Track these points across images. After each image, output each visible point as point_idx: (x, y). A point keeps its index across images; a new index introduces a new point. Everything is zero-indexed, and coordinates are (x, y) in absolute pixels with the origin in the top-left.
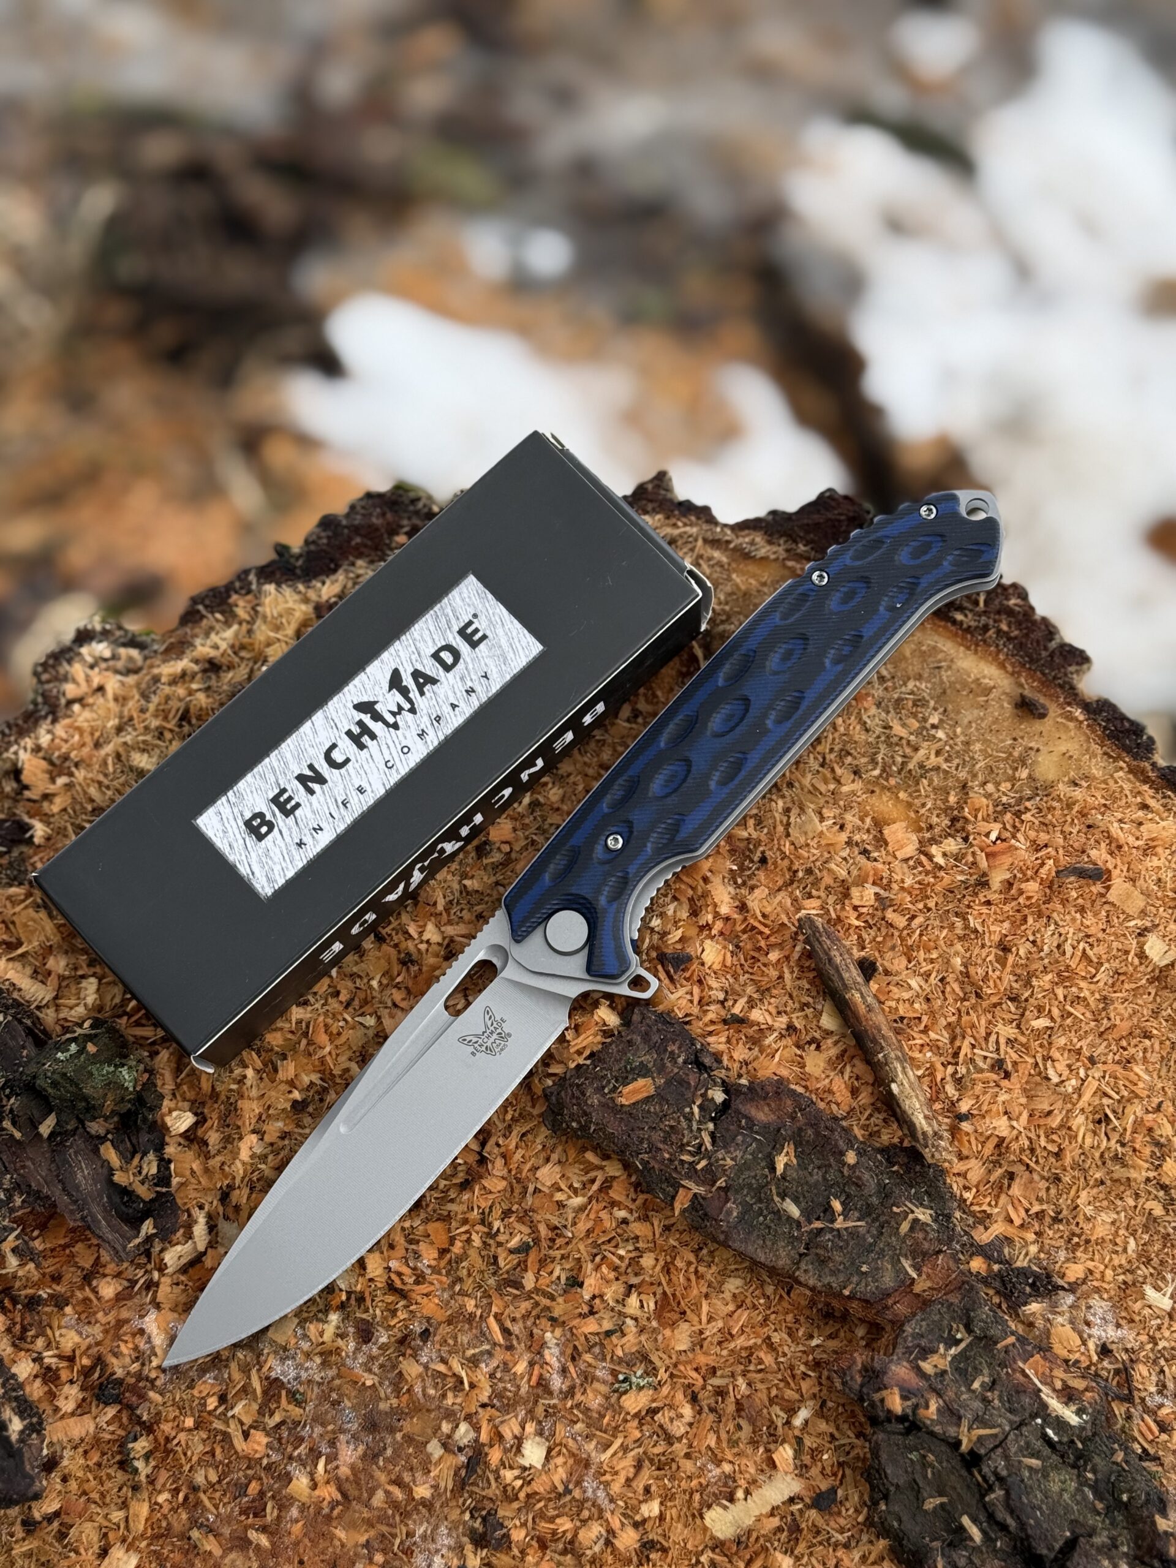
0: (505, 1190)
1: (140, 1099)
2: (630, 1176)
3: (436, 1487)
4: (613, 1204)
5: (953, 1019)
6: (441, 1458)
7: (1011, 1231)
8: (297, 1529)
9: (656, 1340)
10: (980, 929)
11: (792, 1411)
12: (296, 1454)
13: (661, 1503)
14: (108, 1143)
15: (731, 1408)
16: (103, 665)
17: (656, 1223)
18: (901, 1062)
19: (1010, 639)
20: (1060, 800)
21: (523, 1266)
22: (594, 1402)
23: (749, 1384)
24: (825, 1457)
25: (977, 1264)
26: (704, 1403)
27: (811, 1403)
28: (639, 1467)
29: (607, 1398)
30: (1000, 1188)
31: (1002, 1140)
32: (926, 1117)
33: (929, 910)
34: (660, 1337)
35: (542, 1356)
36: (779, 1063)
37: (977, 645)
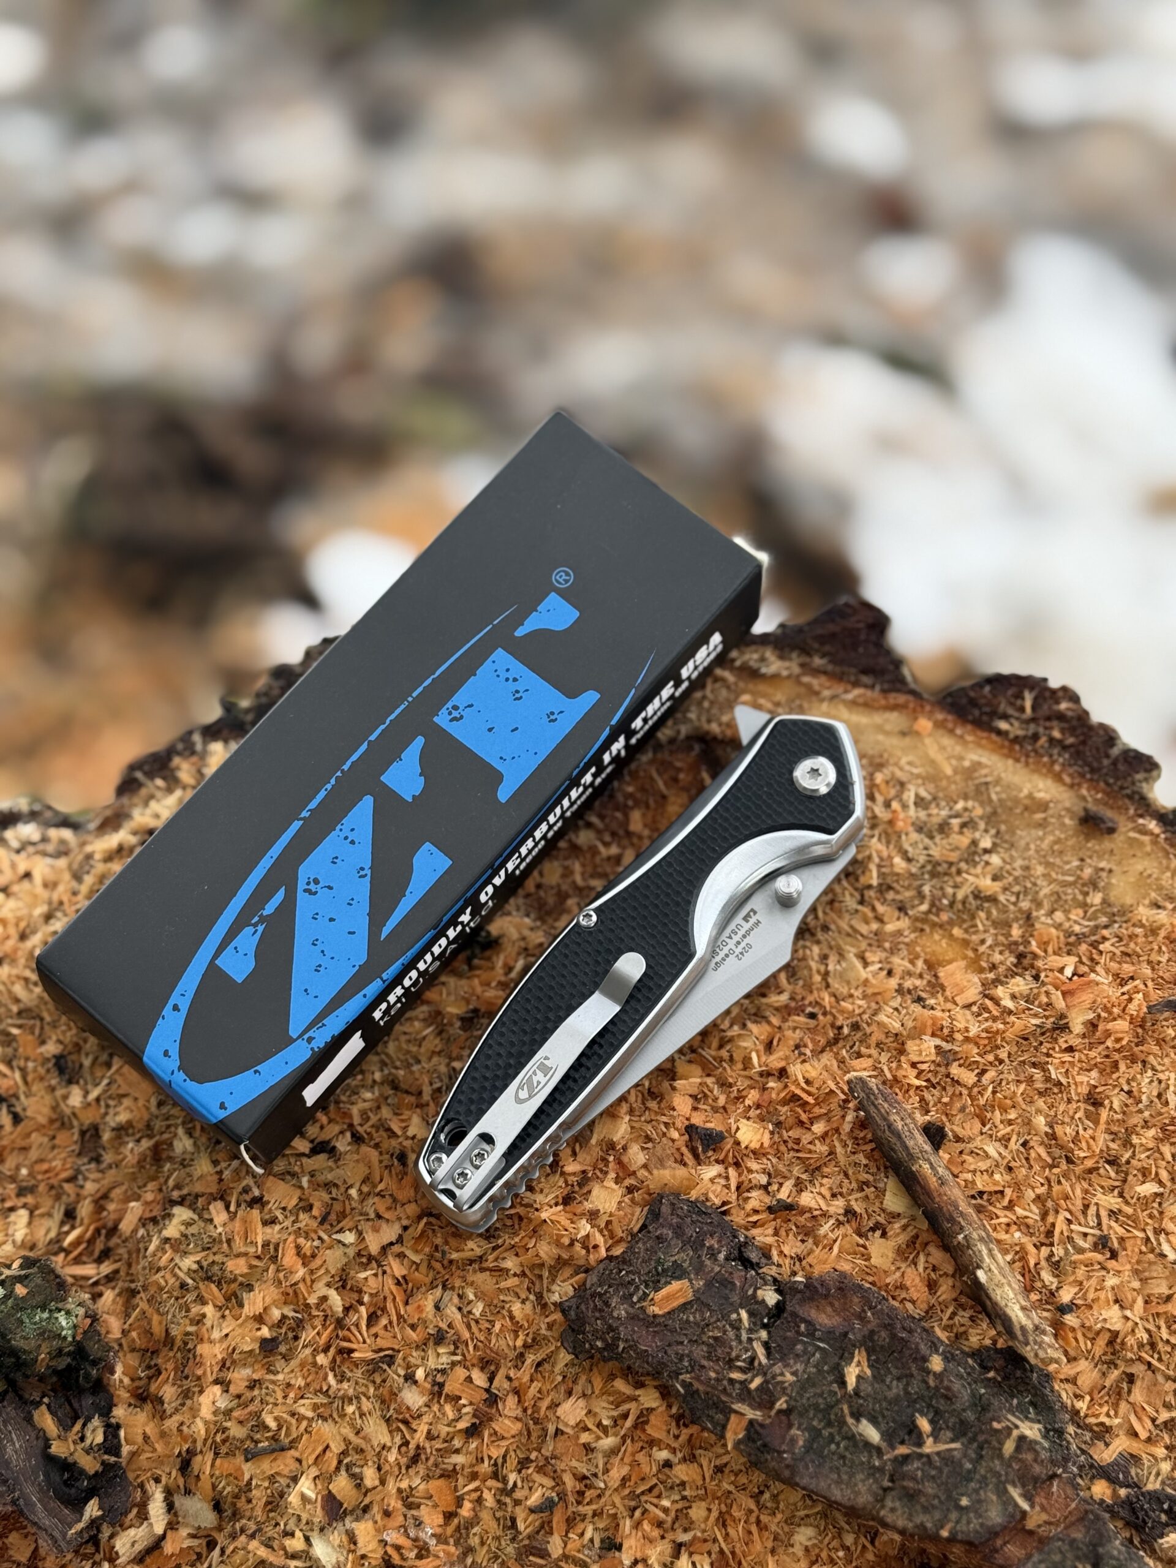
0: (520, 1433)
1: (80, 1352)
2: (670, 1406)
4: (652, 1443)
5: (1041, 1190)
7: (1135, 1447)
10: (1064, 1081)
14: (44, 1408)
16: (31, 849)
17: (705, 1464)
18: (986, 1243)
19: (1065, 748)
20: (1142, 926)
21: (546, 1528)
25: (1100, 1489)
30: (1117, 1395)
31: (1115, 1334)
32: (1023, 1308)
33: (1001, 1062)
36: (838, 1256)
37: (1027, 756)
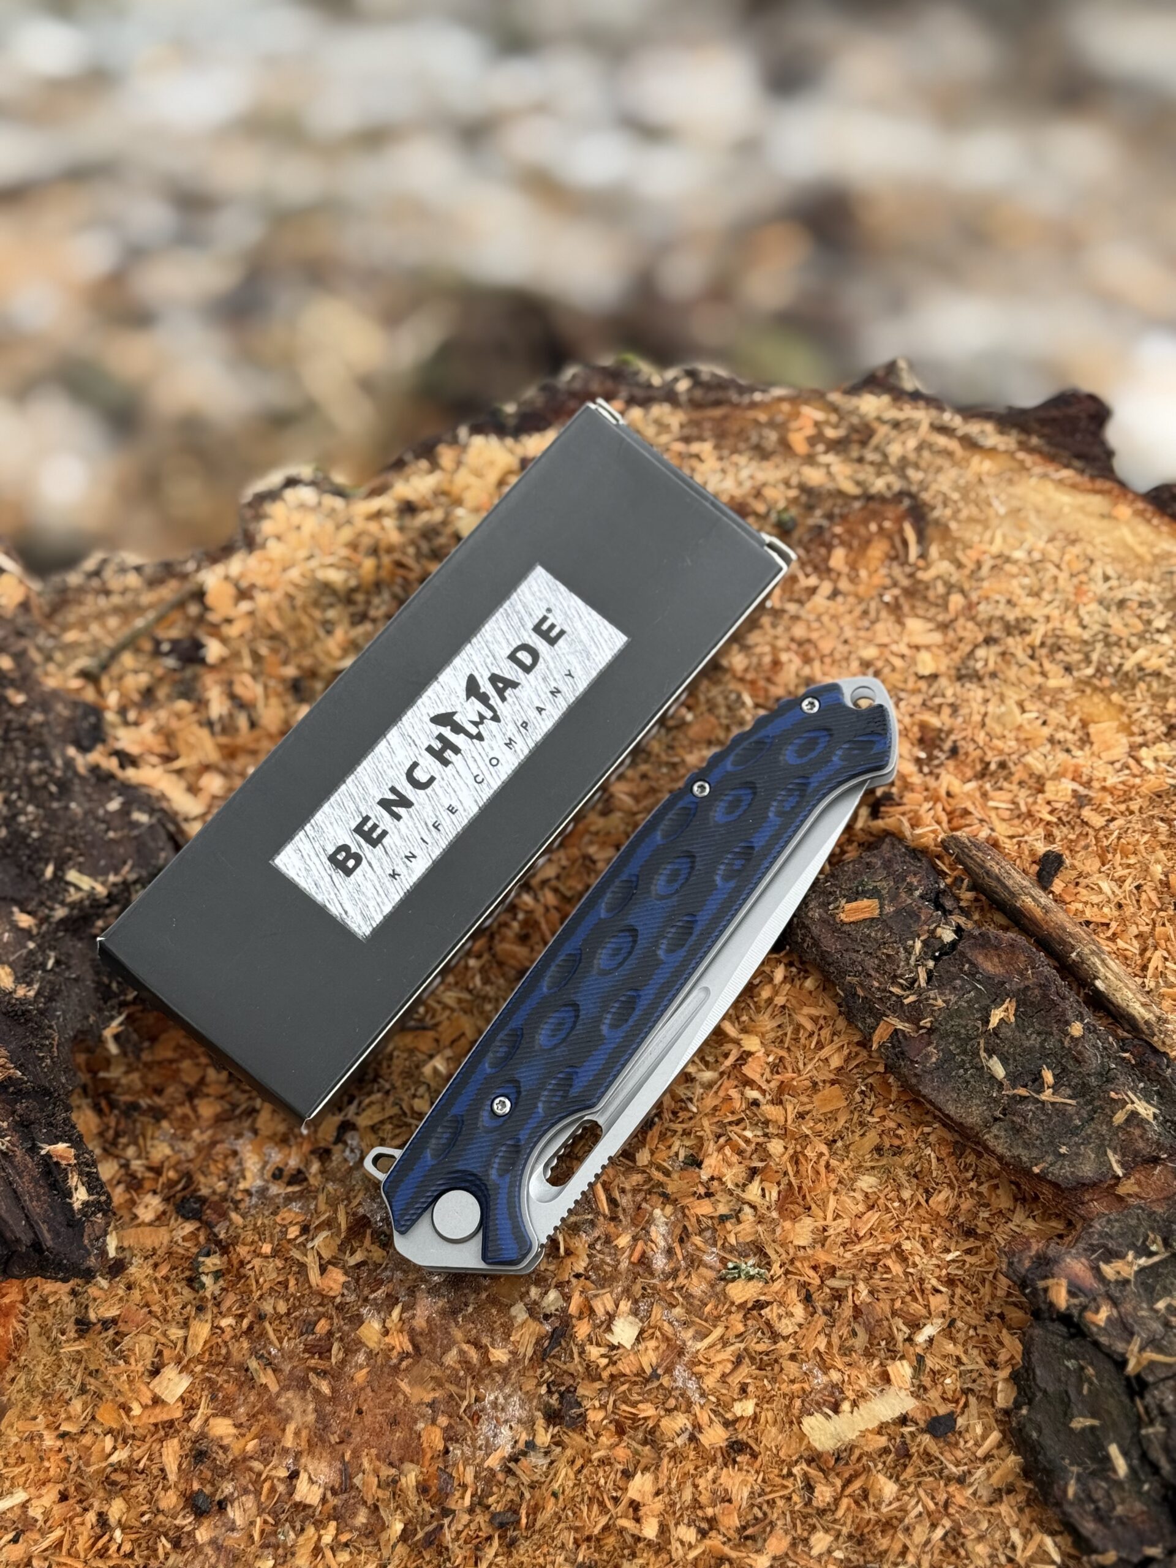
3: (514, 1353)
5: (1147, 929)
6: (524, 1323)
8: (361, 1376)
9: (774, 1231)
11: (915, 1326)
12: (372, 1296)
13: (757, 1405)
15: (847, 1311)
16: (306, 509)
17: (790, 1108)
22: (697, 1287)
23: (871, 1293)
24: (948, 1381)
26: (819, 1305)
27: (940, 1321)
28: (738, 1362)
29: (712, 1286)
33: (1132, 813)
34: (779, 1230)
35: (648, 1232)
